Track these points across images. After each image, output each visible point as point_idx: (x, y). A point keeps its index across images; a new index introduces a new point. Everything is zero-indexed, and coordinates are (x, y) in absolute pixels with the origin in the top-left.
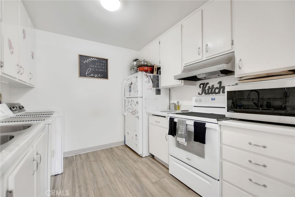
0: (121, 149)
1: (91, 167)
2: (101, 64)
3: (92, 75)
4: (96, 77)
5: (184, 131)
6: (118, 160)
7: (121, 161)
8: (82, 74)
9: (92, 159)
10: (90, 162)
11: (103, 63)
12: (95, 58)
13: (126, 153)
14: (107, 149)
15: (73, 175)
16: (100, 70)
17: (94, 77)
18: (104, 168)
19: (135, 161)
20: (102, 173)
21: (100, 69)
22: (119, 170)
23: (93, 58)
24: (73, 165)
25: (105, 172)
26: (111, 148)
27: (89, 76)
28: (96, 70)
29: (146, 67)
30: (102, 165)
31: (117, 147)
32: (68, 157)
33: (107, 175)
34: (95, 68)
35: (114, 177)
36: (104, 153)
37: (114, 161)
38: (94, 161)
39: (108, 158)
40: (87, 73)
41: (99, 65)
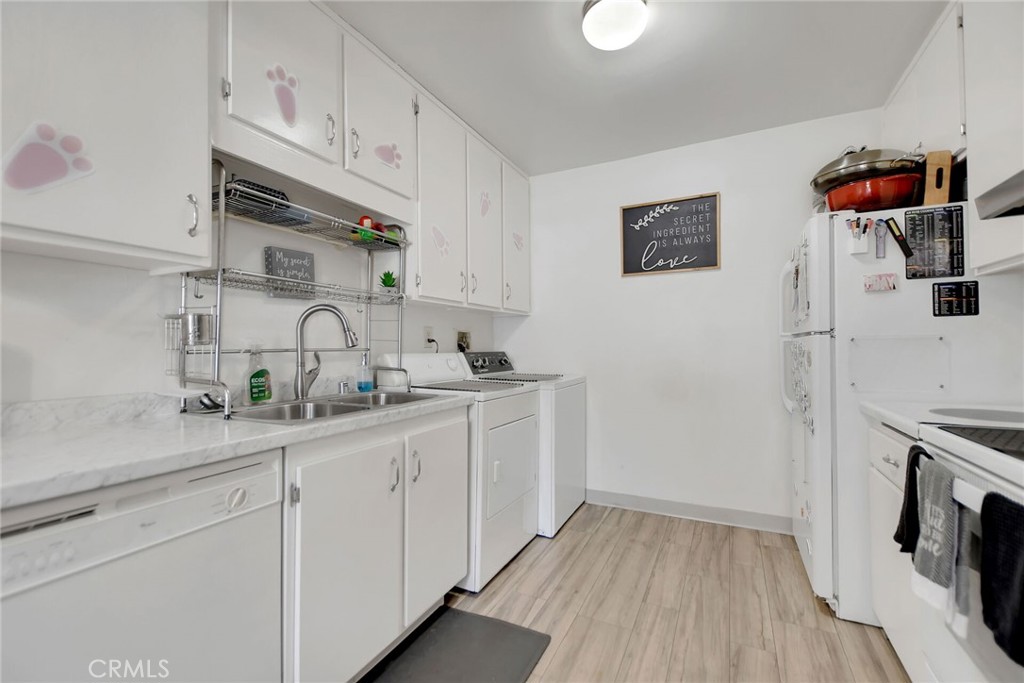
0: (766, 547)
1: (622, 557)
2: (691, 219)
3: (661, 263)
4: (675, 268)
5: (939, 538)
6: (719, 576)
7: (726, 585)
8: (632, 265)
9: (644, 536)
10: (633, 541)
11: (698, 212)
12: (669, 203)
13: (773, 567)
14: (714, 526)
15: (571, 553)
16: (688, 241)
17: (666, 267)
18: (653, 574)
19: (782, 614)
20: (636, 587)
21: (687, 236)
22: (694, 607)
23: (661, 205)
24: (589, 530)
25: (648, 589)
26: (731, 530)
27: (652, 267)
28: (675, 243)
29: (868, 184)
30: (655, 567)
31: (757, 532)
32: (596, 506)
33: (644, 600)
34: (670, 238)
35: (659, 619)
36: (694, 534)
37: (700, 573)
38: (644, 544)
39: (691, 553)
40: (643, 261)
41: (686, 225)
